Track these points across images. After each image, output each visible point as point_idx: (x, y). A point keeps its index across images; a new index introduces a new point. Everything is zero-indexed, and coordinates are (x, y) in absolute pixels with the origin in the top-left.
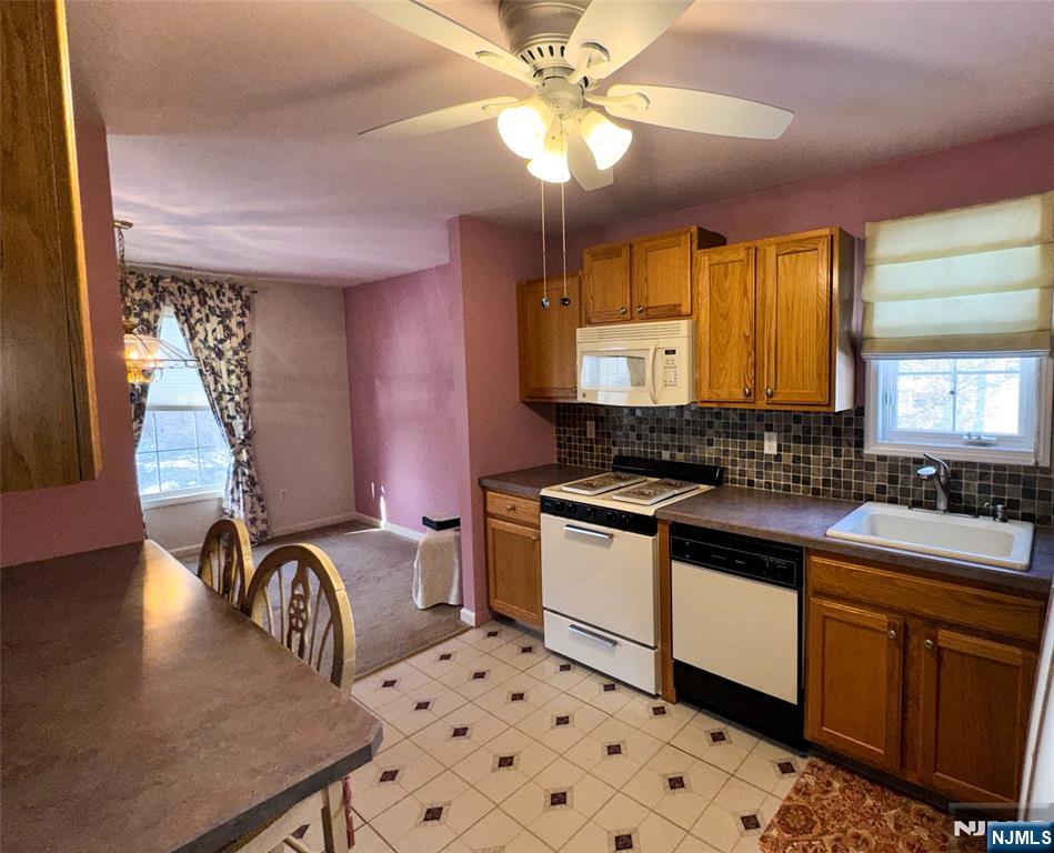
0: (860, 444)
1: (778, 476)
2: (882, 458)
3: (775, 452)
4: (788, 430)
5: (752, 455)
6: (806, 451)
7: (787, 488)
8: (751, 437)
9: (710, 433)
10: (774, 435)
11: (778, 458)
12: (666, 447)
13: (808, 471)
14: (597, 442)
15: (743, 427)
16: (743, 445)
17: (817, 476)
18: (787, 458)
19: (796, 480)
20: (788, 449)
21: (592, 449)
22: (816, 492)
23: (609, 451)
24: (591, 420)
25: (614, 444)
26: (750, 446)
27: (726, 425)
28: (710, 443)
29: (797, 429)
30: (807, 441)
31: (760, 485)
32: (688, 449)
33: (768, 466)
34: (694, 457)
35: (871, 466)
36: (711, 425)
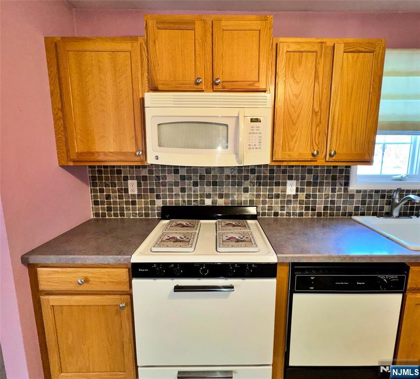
0: (347, 184)
1: (295, 208)
2: (358, 191)
3: (294, 193)
4: (303, 178)
5: (277, 196)
6: (314, 191)
7: (301, 214)
8: (277, 184)
9: (246, 184)
10: (294, 182)
11: (296, 196)
12: (208, 196)
13: (315, 202)
14: (139, 196)
15: (271, 178)
16: (271, 190)
17: (320, 207)
18: (302, 196)
19: (307, 209)
20: (302, 190)
21: (134, 203)
22: (319, 214)
23: (153, 203)
24: (132, 178)
25: (158, 197)
26: (276, 190)
27: (258, 178)
28: (246, 190)
29: (309, 178)
30: (315, 184)
31: (282, 215)
32: (227, 196)
33: (289, 202)
34: (233, 201)
35: (352, 196)
36: (246, 178)
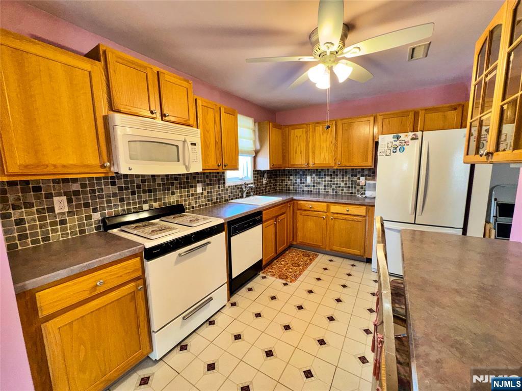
0: (224, 183)
1: (203, 201)
2: (229, 187)
3: (201, 192)
4: (205, 181)
5: (192, 195)
6: (211, 189)
7: (206, 205)
8: (192, 187)
9: (173, 189)
10: (201, 184)
11: (202, 194)
12: (145, 202)
13: (212, 196)
15: (188, 183)
16: (188, 191)
17: (214, 198)
18: (205, 193)
19: (208, 201)
20: (205, 189)
21: (63, 222)
22: (214, 203)
23: (89, 217)
24: (59, 195)
25: (95, 210)
26: (192, 191)
27: (180, 183)
28: (173, 194)
29: (208, 181)
30: (211, 185)
31: (196, 207)
32: (160, 199)
33: (199, 197)
34: (165, 203)
35: (227, 190)
36: (172, 184)
